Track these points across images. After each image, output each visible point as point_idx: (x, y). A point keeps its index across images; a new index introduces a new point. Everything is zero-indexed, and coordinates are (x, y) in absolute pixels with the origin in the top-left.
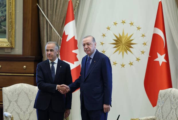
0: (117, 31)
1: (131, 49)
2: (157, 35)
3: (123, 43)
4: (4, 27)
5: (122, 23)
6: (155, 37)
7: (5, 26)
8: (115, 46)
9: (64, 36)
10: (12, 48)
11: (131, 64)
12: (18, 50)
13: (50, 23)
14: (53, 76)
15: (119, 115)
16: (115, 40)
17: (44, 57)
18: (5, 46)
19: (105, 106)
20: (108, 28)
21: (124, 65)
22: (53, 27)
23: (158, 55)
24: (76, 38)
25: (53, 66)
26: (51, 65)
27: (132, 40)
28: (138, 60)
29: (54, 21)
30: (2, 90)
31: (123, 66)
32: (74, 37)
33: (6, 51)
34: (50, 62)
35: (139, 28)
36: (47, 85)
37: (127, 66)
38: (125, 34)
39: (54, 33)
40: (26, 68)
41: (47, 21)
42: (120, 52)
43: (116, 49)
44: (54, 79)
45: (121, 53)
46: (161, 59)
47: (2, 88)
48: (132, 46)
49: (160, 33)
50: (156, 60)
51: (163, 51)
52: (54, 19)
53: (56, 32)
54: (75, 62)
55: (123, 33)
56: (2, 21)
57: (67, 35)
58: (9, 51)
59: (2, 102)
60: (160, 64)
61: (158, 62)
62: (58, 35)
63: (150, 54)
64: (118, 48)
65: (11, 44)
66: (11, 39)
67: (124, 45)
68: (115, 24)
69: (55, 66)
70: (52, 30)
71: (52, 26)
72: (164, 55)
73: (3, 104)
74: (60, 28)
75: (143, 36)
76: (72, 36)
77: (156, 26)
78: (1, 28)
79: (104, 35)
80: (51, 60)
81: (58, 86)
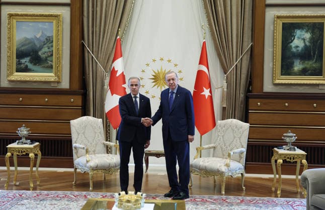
0: (156, 67)
2: (202, 71)
3: (161, 78)
4: (51, 63)
5: (161, 60)
6: (200, 73)
7: (52, 61)
8: (153, 80)
9: (113, 72)
10: (58, 82)
12: (65, 84)
13: (96, 59)
14: (137, 110)
16: (153, 76)
17: (89, 90)
18: (52, 80)
19: (190, 137)
20: (148, 65)
23: (204, 88)
25: (136, 100)
26: (134, 99)
30: (70, 123)
32: (123, 73)
33: (52, 85)
34: (133, 96)
35: (176, 65)
36: (132, 118)
38: (163, 71)
39: (99, 68)
40: (73, 101)
41: (92, 57)
42: (158, 87)
43: (154, 83)
44: (137, 114)
45: (160, 87)
46: (206, 93)
47: (70, 120)
49: (204, 68)
50: (203, 93)
51: (207, 85)
52: (99, 56)
53: (101, 67)
55: (161, 69)
56: (49, 56)
57: (117, 71)
58: (56, 85)
59: (71, 134)
60: (207, 97)
61: (205, 95)
63: (196, 88)
64: (156, 82)
65: (59, 79)
66: (58, 73)
67: (162, 80)
68: (154, 61)
69: (138, 100)
70: (98, 65)
71: (97, 62)
72: (209, 90)
73: (71, 137)
74: (105, 64)
75: (180, 72)
76: (121, 72)
77: (201, 63)
78: (48, 63)
79: (143, 71)
80: (134, 94)
81: (142, 119)
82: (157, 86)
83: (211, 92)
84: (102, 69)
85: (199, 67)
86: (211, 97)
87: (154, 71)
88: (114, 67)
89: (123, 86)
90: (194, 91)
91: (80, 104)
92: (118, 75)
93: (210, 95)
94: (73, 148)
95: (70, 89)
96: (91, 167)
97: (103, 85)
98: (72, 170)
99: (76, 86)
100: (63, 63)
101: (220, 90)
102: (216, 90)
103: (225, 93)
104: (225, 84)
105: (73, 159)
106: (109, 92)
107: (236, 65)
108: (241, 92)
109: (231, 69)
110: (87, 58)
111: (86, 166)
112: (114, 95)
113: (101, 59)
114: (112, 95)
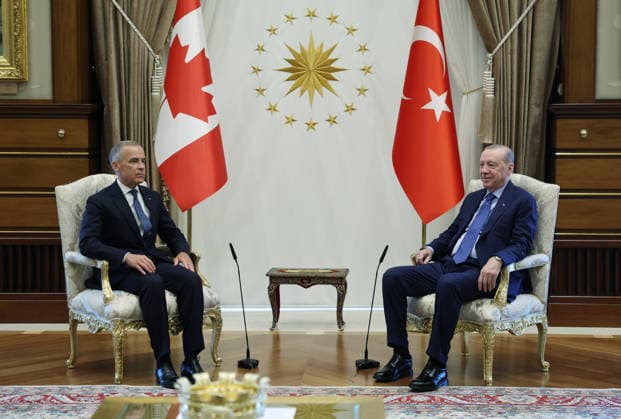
0: (297, 37)
1: (330, 82)
2: (423, 42)
3: (311, 68)
5: (308, 16)
6: (418, 49)
8: (290, 75)
9: (176, 51)
10: (20, 82)
11: (332, 121)
12: (40, 88)
13: (125, 15)
16: (289, 61)
17: (110, 104)
18: (2, 75)
20: (272, 31)
21: (314, 124)
22: (133, 27)
23: (431, 93)
24: (207, 56)
27: (333, 61)
28: (350, 109)
29: (135, 11)
31: (311, 125)
32: (203, 52)
33: (3, 89)
35: (351, 31)
37: (323, 126)
38: (316, 47)
39: (137, 42)
40: (65, 134)
41: (115, 9)
42: (303, 92)
43: (292, 83)
45: (307, 92)
46: (437, 104)
48: (334, 74)
49: (430, 36)
50: (427, 106)
51: (440, 84)
53: (142, 38)
54: (210, 118)
55: (311, 43)
57: (187, 47)
58: (14, 89)
60: (438, 117)
61: (432, 111)
62: (149, 46)
63: (406, 92)
64: (297, 80)
65: (22, 71)
66: (19, 56)
67: (313, 74)
68: (290, 19)
70: (132, 33)
71: (130, 22)
72: (445, 95)
74: (154, 29)
75: (363, 49)
76: (198, 51)
77: (421, 20)
79: (260, 49)
82: (299, 90)
83: (449, 102)
84: (145, 42)
85: (416, 33)
86: (450, 117)
87: (292, 47)
88: (177, 37)
89: (205, 89)
90: (403, 101)
91: (85, 143)
92: (188, 59)
93: (448, 110)
94: (66, 266)
95: (54, 100)
96: (117, 315)
97: (148, 89)
98: (64, 327)
99: (73, 94)
100: (33, 25)
101: (474, 98)
102: (465, 97)
103: (490, 105)
104: (490, 81)
105: (65, 297)
106: (166, 107)
107: (520, 26)
108: (533, 100)
109: (506, 37)
110: (99, 13)
111: (102, 314)
112: (181, 115)
113: (141, 16)
114: (175, 115)
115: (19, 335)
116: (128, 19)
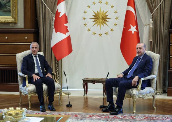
0: (96, 9)
1: (106, 22)
2: (130, 11)
3: (100, 18)
4: (9, 8)
5: (99, 2)
6: (128, 13)
7: (10, 6)
8: (94, 20)
9: (58, 14)
10: (15, 23)
11: (107, 34)
12: (21, 25)
13: (44, 3)
15: (109, 72)
16: (94, 16)
17: (40, 29)
18: (10, 21)
20: (89, 7)
21: (101, 35)
23: (131, 26)
24: (66, 15)
27: (107, 16)
28: (112, 30)
29: (48, 2)
30: (15, 56)
31: (100, 35)
32: (65, 14)
33: (11, 25)
35: (112, 7)
37: (104, 35)
38: (102, 11)
39: (48, 11)
40: (27, 38)
41: (42, 2)
42: (98, 25)
46: (133, 29)
47: (16, 54)
48: (107, 20)
49: (132, 9)
53: (49, 10)
54: (66, 33)
55: (100, 10)
56: (7, 3)
57: (60, 12)
58: (13, 25)
59: (16, 65)
60: (133, 33)
62: (51, 12)
63: (124, 26)
64: (96, 21)
65: (15, 20)
66: (15, 16)
67: (101, 20)
68: (94, 3)
70: (47, 8)
71: (46, 6)
73: (17, 67)
74: (53, 7)
75: (116, 12)
77: (129, 4)
78: (7, 8)
79: (85, 12)
83: (137, 28)
84: (50, 11)
85: (127, 8)
86: (137, 33)
87: (94, 11)
88: (57, 10)
89: (65, 25)
90: (124, 28)
92: (60, 16)
93: (136, 31)
94: (18, 76)
97: (51, 25)
99: (29, 27)
100: (19, 7)
103: (151, 29)
104: (151, 22)
105: (18, 85)
107: (160, 6)
108: (165, 28)
109: (156, 9)
110: (38, 3)
112: (58, 33)
113: (49, 3)
114: (56, 32)
115: (13, 95)
116: (45, 5)
